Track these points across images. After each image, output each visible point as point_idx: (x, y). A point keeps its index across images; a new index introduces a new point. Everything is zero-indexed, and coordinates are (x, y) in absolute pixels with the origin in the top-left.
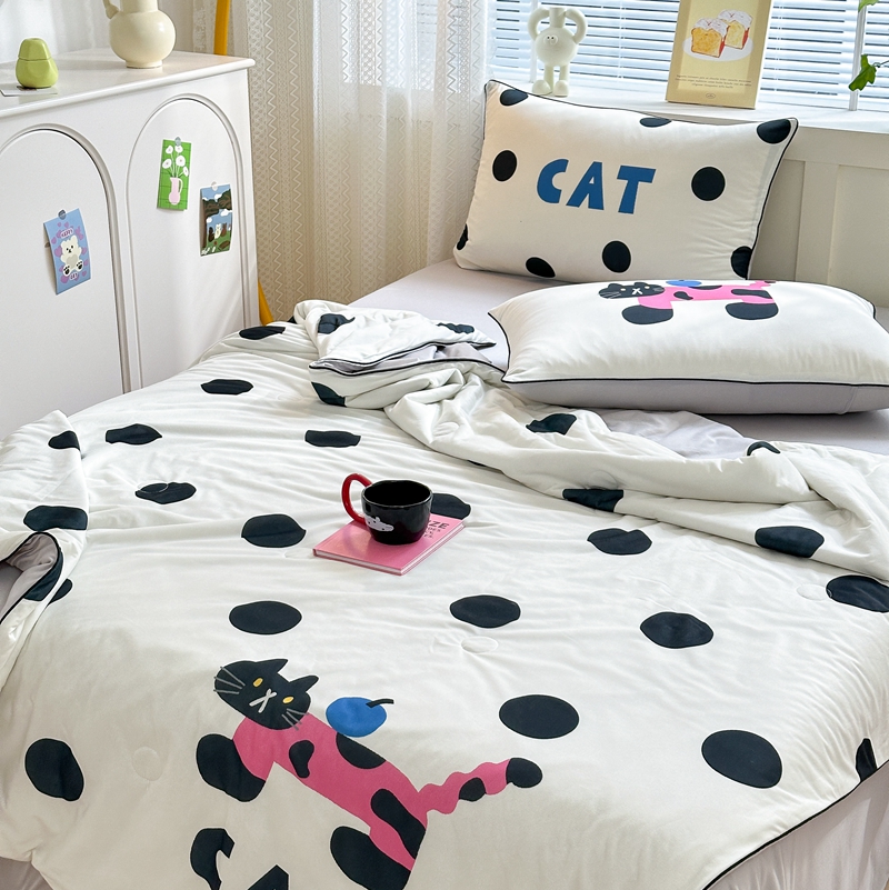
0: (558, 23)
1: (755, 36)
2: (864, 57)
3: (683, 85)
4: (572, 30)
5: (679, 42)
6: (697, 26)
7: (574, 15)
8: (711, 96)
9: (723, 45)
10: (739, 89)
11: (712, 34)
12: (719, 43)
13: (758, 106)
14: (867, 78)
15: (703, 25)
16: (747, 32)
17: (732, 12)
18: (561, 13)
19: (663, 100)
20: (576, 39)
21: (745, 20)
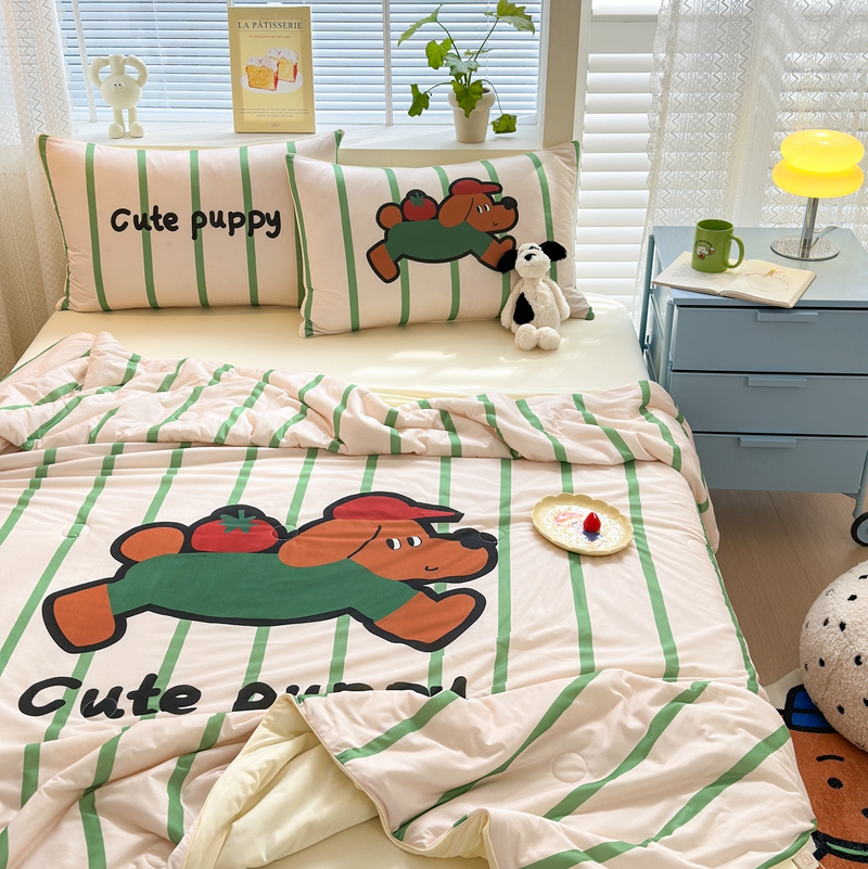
0: (120, 71)
1: (302, 70)
2: (415, 87)
3: (249, 117)
4: (136, 76)
6: (250, 64)
7: (134, 62)
8: (275, 124)
9: (276, 79)
10: (298, 117)
11: (264, 70)
12: (273, 78)
14: (422, 104)
15: (255, 63)
16: (295, 67)
17: (279, 50)
18: (122, 60)
20: (140, 82)
21: (292, 56)
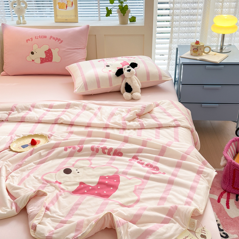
1: (74, 3)
3: (59, 17)
5: (55, 6)
7: (24, 2)
8: (66, 20)
9: (67, 6)
10: (73, 18)
11: (63, 4)
13: (79, 21)
14: (110, 13)
15: (60, 1)
16: (72, 3)
18: (20, 1)
19: (54, 22)
20: (25, 8)
